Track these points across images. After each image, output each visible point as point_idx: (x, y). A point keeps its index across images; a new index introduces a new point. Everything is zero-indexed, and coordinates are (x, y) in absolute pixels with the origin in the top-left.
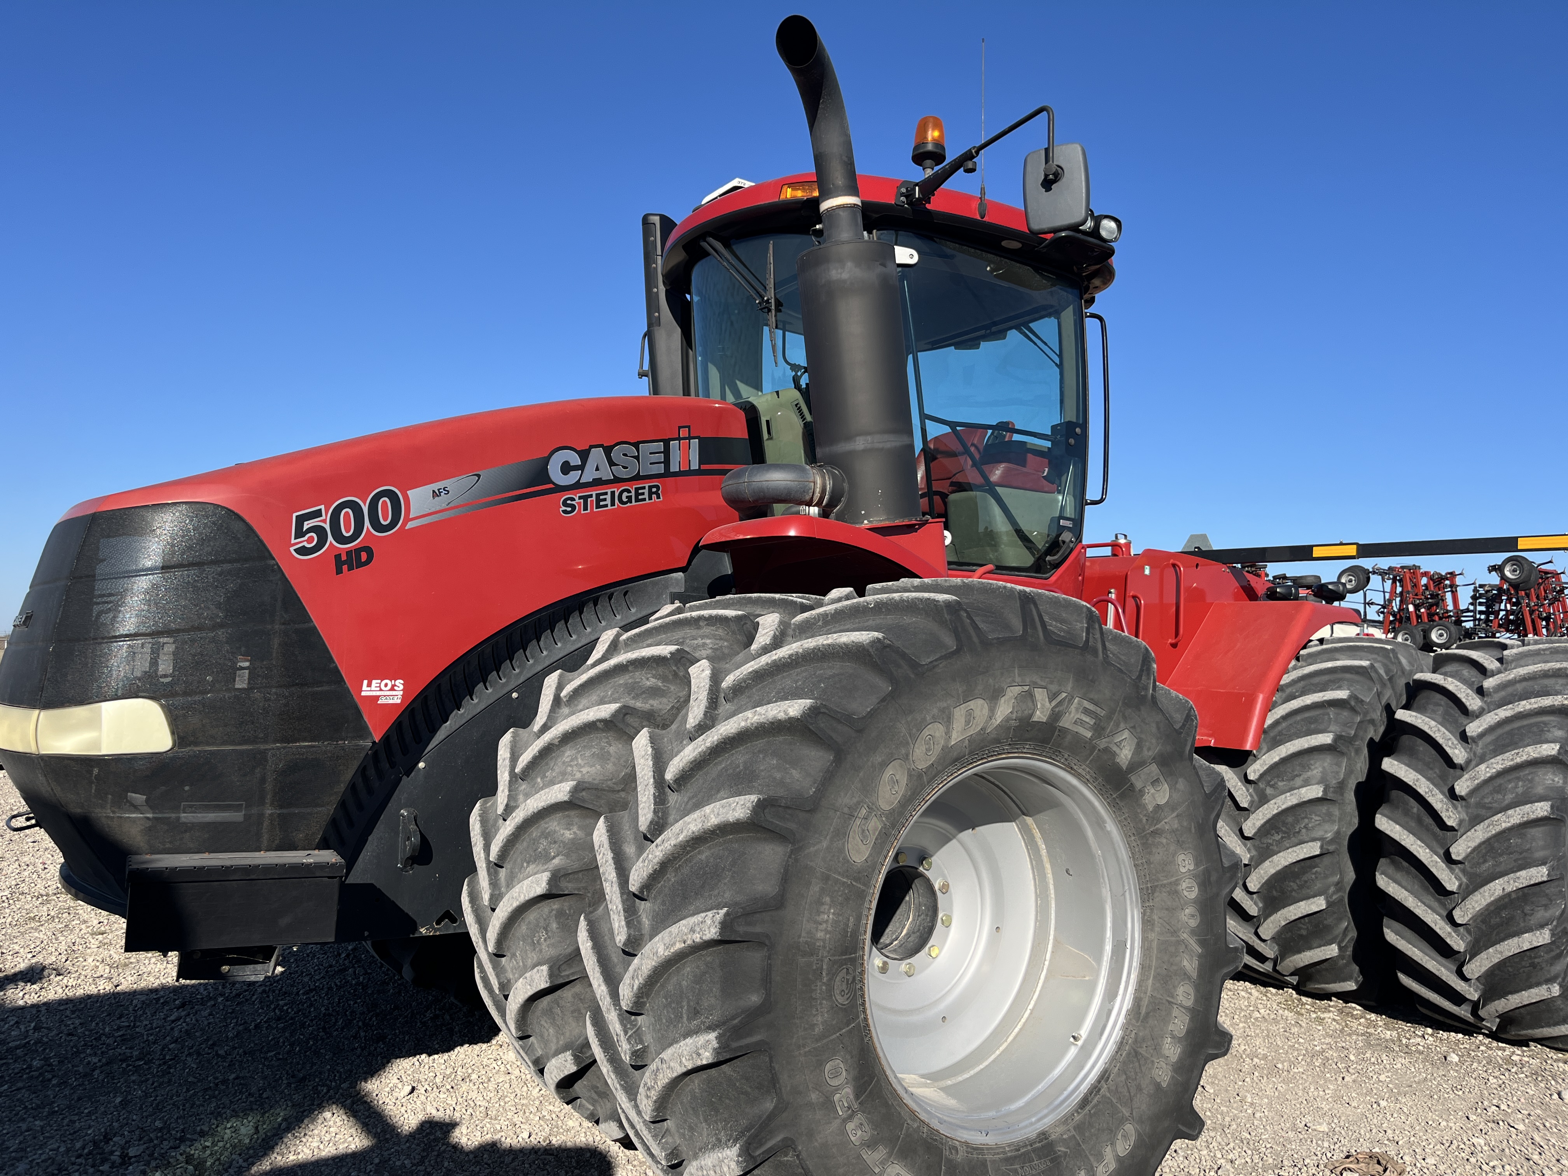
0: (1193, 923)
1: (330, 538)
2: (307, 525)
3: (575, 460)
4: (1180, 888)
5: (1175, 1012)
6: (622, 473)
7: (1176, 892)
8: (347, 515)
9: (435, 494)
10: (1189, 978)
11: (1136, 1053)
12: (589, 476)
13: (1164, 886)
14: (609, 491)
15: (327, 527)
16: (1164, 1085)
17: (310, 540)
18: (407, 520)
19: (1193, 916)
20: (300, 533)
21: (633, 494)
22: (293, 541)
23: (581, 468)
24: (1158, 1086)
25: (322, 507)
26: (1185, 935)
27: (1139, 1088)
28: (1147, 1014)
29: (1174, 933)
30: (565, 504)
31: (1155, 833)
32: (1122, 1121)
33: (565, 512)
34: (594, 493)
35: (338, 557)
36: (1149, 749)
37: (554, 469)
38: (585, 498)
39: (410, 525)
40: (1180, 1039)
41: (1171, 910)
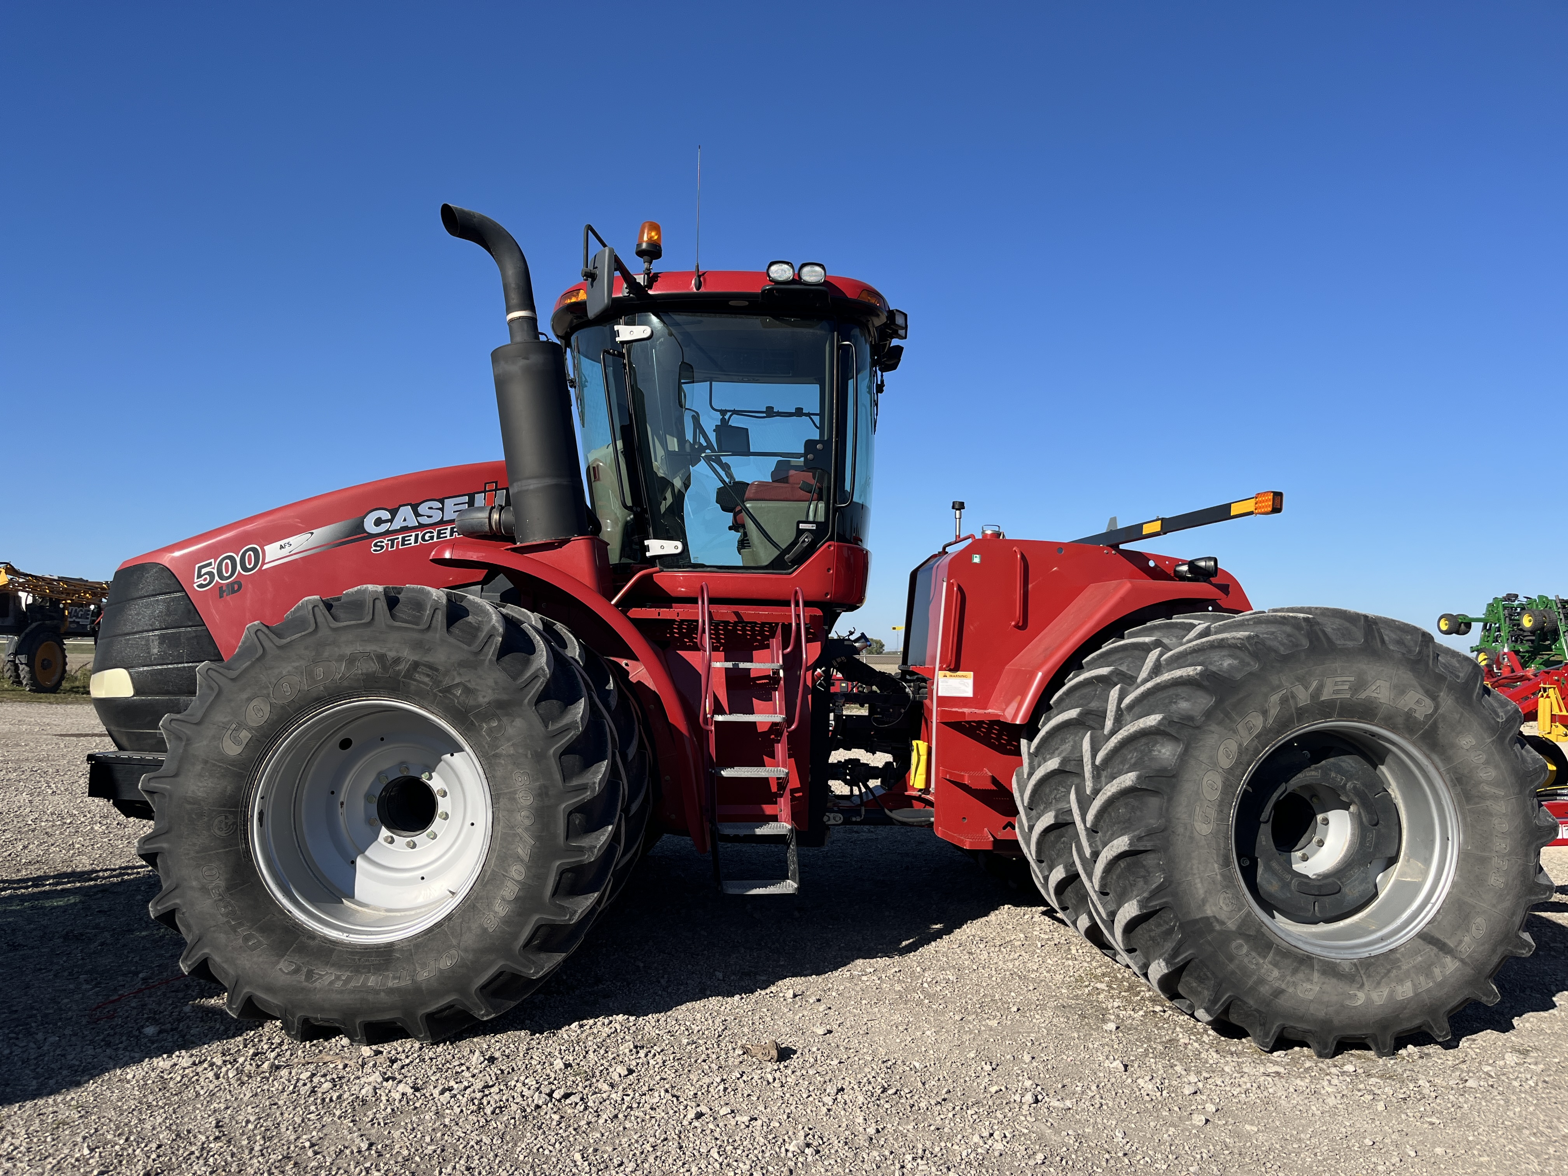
0: (528, 822)
1: (217, 578)
2: (204, 571)
3: (386, 515)
4: (517, 796)
5: (509, 884)
6: (424, 520)
7: (514, 799)
8: (227, 564)
9: (281, 547)
10: (522, 861)
11: (474, 905)
12: (397, 524)
13: (506, 794)
14: (413, 534)
15: (215, 571)
16: (491, 930)
17: (205, 580)
18: (263, 564)
19: (528, 817)
20: (199, 576)
21: (435, 534)
22: (196, 580)
23: (391, 521)
24: (485, 930)
25: (212, 560)
26: (520, 830)
27: (469, 929)
28: (488, 881)
29: (512, 828)
30: (376, 545)
31: (496, 756)
32: (450, 947)
33: (375, 551)
34: (400, 537)
35: (221, 588)
36: (484, 697)
37: (369, 525)
38: (392, 541)
39: (265, 567)
40: (509, 902)
41: (511, 811)
